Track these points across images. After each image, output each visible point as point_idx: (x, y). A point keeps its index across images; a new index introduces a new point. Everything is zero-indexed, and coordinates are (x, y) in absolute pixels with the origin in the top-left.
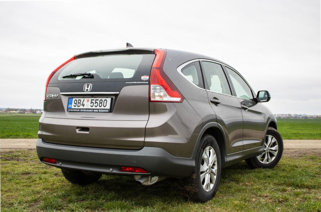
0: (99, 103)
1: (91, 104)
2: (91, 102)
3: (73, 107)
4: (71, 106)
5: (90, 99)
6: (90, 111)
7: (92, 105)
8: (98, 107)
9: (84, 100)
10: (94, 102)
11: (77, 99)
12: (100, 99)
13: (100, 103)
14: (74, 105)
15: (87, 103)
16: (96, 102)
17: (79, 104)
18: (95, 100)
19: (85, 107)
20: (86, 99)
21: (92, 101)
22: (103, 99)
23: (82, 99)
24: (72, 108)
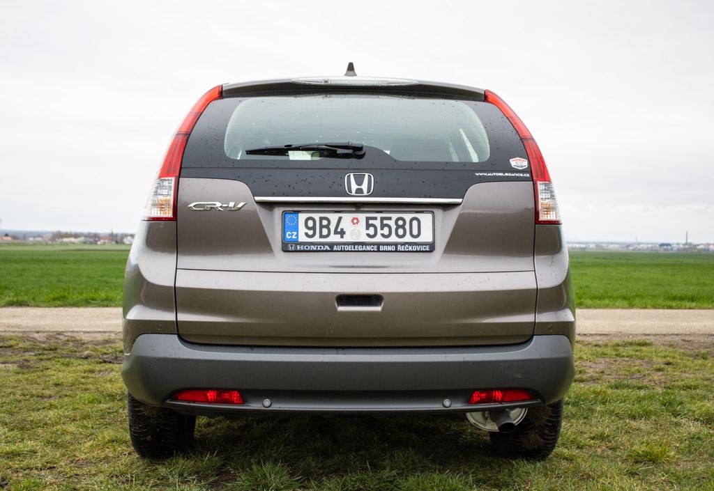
0: (394, 227)
1: (367, 229)
2: (368, 226)
3: (303, 238)
4: (297, 235)
5: (362, 217)
6: (369, 248)
7: (371, 231)
8: (393, 239)
9: (340, 219)
10: (377, 223)
11: (317, 216)
12: (395, 216)
13: (398, 227)
14: (306, 234)
15: (354, 228)
16: (383, 226)
17: (325, 232)
18: (379, 219)
19: (347, 238)
20: (347, 218)
21: (371, 222)
22: (408, 217)
23: (334, 218)
24: (300, 240)
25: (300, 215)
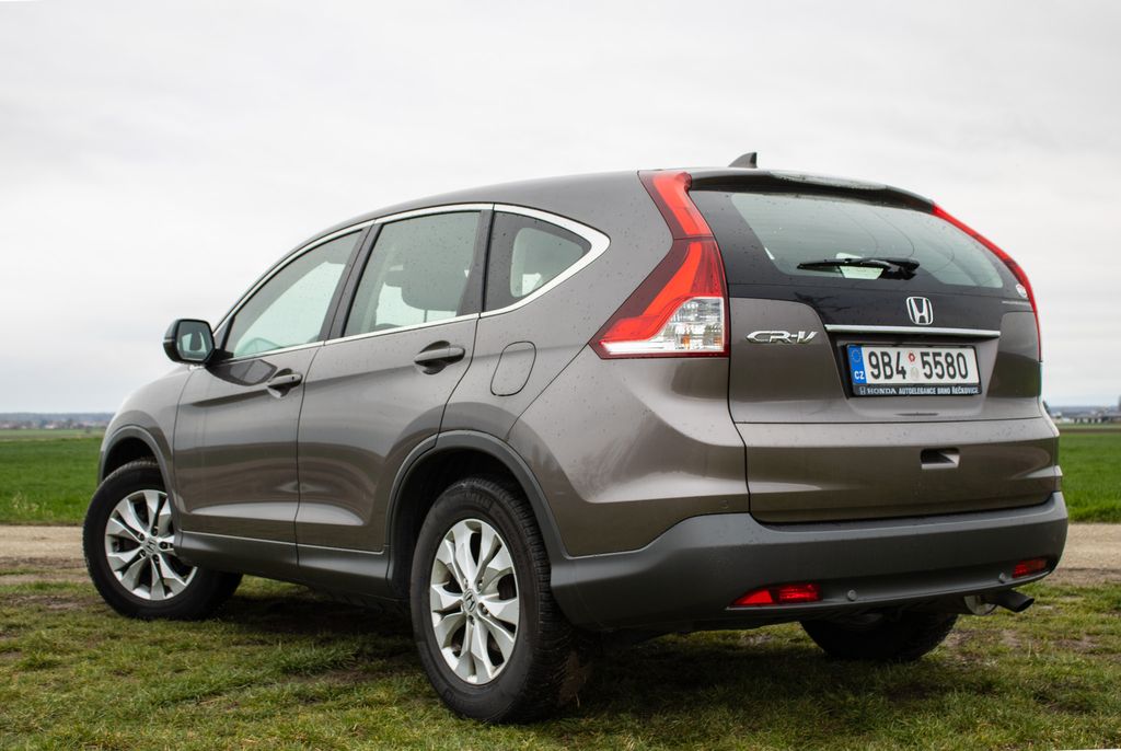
0: (945, 365)
3: (870, 380)
5: (917, 351)
6: (929, 391)
10: (930, 359)
11: (878, 351)
12: (944, 351)
14: (872, 373)
19: (909, 380)
22: (954, 352)
23: (893, 351)
24: (868, 382)
25: (863, 349)
